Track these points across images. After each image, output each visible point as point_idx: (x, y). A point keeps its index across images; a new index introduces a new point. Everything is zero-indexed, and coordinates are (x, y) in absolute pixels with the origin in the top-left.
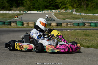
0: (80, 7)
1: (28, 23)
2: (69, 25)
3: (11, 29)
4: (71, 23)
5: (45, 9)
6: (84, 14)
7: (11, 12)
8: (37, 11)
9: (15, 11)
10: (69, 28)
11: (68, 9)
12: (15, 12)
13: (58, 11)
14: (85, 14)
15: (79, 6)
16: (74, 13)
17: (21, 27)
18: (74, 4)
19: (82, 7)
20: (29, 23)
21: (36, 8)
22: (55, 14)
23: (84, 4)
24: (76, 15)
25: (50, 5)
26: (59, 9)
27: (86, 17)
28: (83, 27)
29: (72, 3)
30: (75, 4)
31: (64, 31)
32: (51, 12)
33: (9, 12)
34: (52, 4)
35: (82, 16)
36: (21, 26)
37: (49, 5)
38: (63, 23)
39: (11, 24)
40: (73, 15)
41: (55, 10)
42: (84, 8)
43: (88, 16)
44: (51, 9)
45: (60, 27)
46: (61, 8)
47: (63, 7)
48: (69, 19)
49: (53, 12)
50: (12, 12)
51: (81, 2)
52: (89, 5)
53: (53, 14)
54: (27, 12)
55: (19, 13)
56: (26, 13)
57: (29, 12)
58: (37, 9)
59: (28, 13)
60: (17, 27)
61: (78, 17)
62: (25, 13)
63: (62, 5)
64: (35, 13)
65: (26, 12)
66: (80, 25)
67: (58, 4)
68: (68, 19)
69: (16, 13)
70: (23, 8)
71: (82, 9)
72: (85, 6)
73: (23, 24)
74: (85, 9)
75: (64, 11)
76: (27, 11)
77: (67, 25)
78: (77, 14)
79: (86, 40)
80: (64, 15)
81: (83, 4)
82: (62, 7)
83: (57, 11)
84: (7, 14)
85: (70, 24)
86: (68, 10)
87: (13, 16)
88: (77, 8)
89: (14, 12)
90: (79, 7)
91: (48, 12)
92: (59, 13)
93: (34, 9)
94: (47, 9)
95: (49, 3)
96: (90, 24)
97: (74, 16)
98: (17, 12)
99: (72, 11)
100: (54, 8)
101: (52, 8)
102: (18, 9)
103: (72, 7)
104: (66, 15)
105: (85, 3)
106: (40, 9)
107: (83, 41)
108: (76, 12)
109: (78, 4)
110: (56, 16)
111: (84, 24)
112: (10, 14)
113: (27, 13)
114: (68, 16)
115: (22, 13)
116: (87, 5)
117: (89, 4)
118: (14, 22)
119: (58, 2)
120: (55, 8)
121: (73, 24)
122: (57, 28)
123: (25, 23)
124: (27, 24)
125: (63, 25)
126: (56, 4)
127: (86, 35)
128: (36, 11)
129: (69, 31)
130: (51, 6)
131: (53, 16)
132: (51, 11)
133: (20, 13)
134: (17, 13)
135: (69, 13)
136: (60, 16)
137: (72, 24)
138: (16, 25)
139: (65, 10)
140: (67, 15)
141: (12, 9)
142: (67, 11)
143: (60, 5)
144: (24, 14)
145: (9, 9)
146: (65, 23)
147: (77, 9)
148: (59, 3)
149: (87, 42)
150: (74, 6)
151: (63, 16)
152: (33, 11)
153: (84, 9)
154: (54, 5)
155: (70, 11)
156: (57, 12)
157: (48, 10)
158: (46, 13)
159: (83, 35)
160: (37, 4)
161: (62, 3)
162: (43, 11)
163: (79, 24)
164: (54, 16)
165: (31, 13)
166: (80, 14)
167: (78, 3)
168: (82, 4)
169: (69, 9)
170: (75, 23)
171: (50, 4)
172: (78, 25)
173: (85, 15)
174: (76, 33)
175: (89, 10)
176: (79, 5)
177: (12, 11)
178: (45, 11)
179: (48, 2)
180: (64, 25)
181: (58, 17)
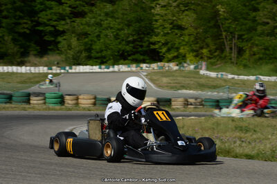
1: (77, 99)
2: (191, 104)
3: (32, 114)
4: (196, 99)
5: (122, 61)
6: (230, 76)
7: (23, 67)
8: (98, 67)
9: (35, 65)
10: (193, 113)
11: (185, 62)
12: (37, 68)
13: (158, 66)
14: (233, 76)
15: (216, 54)
16: (202, 72)
17: (60, 110)
18: (202, 48)
19: (226, 56)
20: (80, 97)
21: (96, 58)
22: (149, 74)
23: (231, 49)
24: (208, 77)
25: (134, 50)
26: (161, 61)
27: (238, 84)
29: (198, 45)
30: (206, 48)
31: (181, 118)
32: (139, 68)
33: (19, 68)
34: (142, 46)
35: (225, 81)
36: (58, 107)
37: (132, 51)
38: (173, 99)
39: (29, 100)
40: (201, 78)
41: (148, 65)
42: (231, 59)
43: (241, 80)
44: (138, 62)
46: (166, 60)
47: (172, 55)
48: (190, 89)
49: (144, 68)
50: (28, 68)
51: (223, 42)
52: (245, 51)
53: (145, 74)
54: (71, 69)
55: (45, 71)
56: (68, 73)
57: (75, 69)
58: (99, 61)
59: (73, 71)
60: (49, 109)
61: (215, 84)
62: (62, 71)
63: (169, 50)
64: (91, 71)
65: (67, 68)
66: (221, 104)
67: (157, 46)
68: (186, 89)
69: (37, 72)
70: (58, 58)
71: (226, 62)
72: (234, 55)
73: (61, 100)
74: (232, 63)
75: (173, 66)
76: (71, 66)
77: (186, 104)
78: (213, 74)
79: (243, 141)
80: (175, 78)
81: (228, 49)
82: (170, 56)
83: (156, 68)
84: (13, 73)
85: (195, 103)
86: (185, 65)
87: (30, 79)
88: (210, 58)
89: (33, 70)
90: (218, 55)
91: (129, 69)
92: (162, 73)
93: (91, 62)
94: (126, 61)
95: (132, 45)
97: (202, 81)
98: (41, 68)
99: (198, 69)
100: (146, 57)
101: (142, 57)
102: (45, 59)
103: (196, 56)
104: (180, 79)
105: (233, 45)
106: (105, 60)
107: (235, 142)
108: (208, 69)
109: (214, 47)
110: (152, 80)
112: (21, 73)
113: (70, 71)
114: (187, 81)
115: (54, 71)
116: (240, 51)
117: (244, 48)
118: (37, 95)
119: (159, 42)
120: (147, 58)
121: (202, 103)
123: (67, 97)
124: (74, 102)
125: (173, 103)
126: (152, 47)
127: (241, 130)
128: (94, 67)
129: (196, 119)
130: (137, 52)
132: (137, 67)
133: (50, 71)
134: (41, 72)
135: (190, 72)
136: (165, 80)
137: (199, 102)
138: (45, 103)
139: (177, 65)
140: (184, 77)
141: (26, 59)
142: (183, 67)
143: (164, 50)
144: (62, 75)
145: (19, 60)
146: (180, 99)
147: (212, 60)
148: (160, 44)
149: (244, 144)
150: (202, 53)
151: (171, 82)
152: (86, 65)
153: (230, 61)
154: (144, 49)
155: (192, 67)
156: (153, 69)
157: (128, 65)
158: (123, 72)
159: (234, 129)
160: (97, 47)
161: (170, 44)
162: (116, 66)
163: (218, 101)
164: (147, 81)
165: (81, 71)
166: (219, 76)
167: (215, 44)
168: (225, 48)
169: (188, 62)
170: (206, 100)
171: (134, 47)
172: (217, 104)
173: (233, 78)
174: (213, 124)
175: (245, 66)
176: (215, 52)
177: (26, 66)
178: (121, 66)
179: (128, 43)
180: (177, 104)
181: (158, 82)
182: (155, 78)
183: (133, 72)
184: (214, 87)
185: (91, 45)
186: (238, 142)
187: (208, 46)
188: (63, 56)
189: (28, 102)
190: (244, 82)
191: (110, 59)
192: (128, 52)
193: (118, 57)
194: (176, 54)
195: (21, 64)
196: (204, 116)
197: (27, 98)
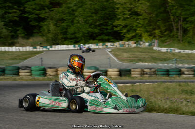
0: (170, 36)
1: (57, 71)
2: (147, 74)
3: (21, 83)
4: (150, 69)
5: (91, 41)
6: (177, 51)
7: (14, 47)
8: (72, 46)
9: (23, 45)
10: (148, 80)
11: (141, 41)
12: (24, 47)
13: (120, 44)
14: (180, 51)
15: (166, 34)
16: (155, 48)
17: (43, 80)
18: (154, 29)
19: (174, 35)
20: (59, 69)
21: (71, 39)
22: (113, 50)
23: (178, 29)
24: (160, 52)
25: (101, 32)
26: (122, 40)
27: (184, 57)
28: (178, 78)
29: (151, 27)
30: (157, 30)
31: (138, 84)
32: (105, 46)
33: (10, 48)
34: (107, 29)
35: (174, 54)
36: (41, 77)
37: (99, 32)
38: (132, 70)
39: (19, 72)
40: (154, 53)
41: (112, 44)
42: (178, 37)
43: (186, 54)
44: (104, 41)
45: (127, 77)
46: (126, 39)
47: (131, 35)
48: (146, 62)
49: (109, 46)
50: (17, 48)
51: (171, 24)
52: (189, 31)
53: (110, 50)
54: (51, 48)
55: (31, 50)
56: (49, 51)
57: (55, 48)
58: (73, 41)
59: (53, 49)
60: (35, 79)
61: (165, 58)
62: (45, 49)
63: (128, 31)
64: (67, 49)
65: (48, 47)
66: (170, 73)
67: (119, 29)
68: (143, 62)
69: (25, 50)
70: (41, 39)
71: (173, 40)
72: (180, 34)
73: (44, 72)
74: (179, 40)
75: (132, 44)
76: (51, 45)
77: (143, 73)
78: (164, 50)
79: (188, 102)
80: (133, 53)
81: (175, 30)
82: (129, 36)
83: (118, 46)
84: (5, 52)
85: (149, 72)
86: (142, 43)
87: (19, 56)
88: (161, 37)
89: (21, 49)
91: (97, 47)
92: (123, 49)
93: (67, 42)
94: (95, 41)
95: (99, 28)
96: (193, 71)
97: (155, 55)
98: (28, 47)
99: (152, 45)
100: (110, 37)
101: (107, 38)
102: (31, 40)
103: (150, 36)
104: (138, 54)
105: (179, 26)
106: (78, 40)
107: (182, 102)
108: (159, 46)
109: (164, 28)
110: (115, 55)
111: (180, 71)
112: (12, 52)
113: (51, 49)
114: (143, 55)
115: (38, 50)
116: (185, 31)
117: (188, 29)
118: (25, 68)
119: (120, 25)
120: (112, 38)
121: (155, 72)
122: (121, 79)
123: (49, 70)
124: (54, 73)
125: (132, 73)
126: (115, 29)
127: (187, 93)
128: (70, 46)
129: (150, 85)
130: (103, 34)
131: (109, 55)
132: (103, 45)
133: (35, 50)
134: (28, 50)
135: (145, 48)
136: (126, 55)
137: (153, 72)
138: (31, 75)
139: (135, 43)
140: (141, 52)
141: (15, 41)
142: (140, 44)
143: (124, 31)
144: (45, 52)
145: (10, 42)
146: (137, 70)
147: (163, 39)
148: (122, 27)
149: (189, 104)
150: (155, 33)
151: (131, 56)
152: (63, 44)
153: (177, 39)
154: (110, 31)
155: (147, 44)
156: (116, 46)
157: (97, 44)
159: (181, 92)
161: (129, 26)
162: (86, 45)
163: (168, 71)
164: (111, 56)
165: (60, 49)
166: (169, 51)
167: (165, 26)
168: (173, 29)
169: (144, 39)
170: (159, 70)
171: (101, 30)
172: (167, 73)
173: (180, 52)
174: (164, 88)
175: (189, 42)
176: (165, 32)
177: (16, 46)
178: (90, 44)
179: (96, 26)
180: (135, 73)
181: (120, 57)
182: (117, 53)
183: (100, 49)
184: (165, 60)
185: (67, 29)
186: (185, 103)
187: (159, 27)
188: (45, 38)
189: (18, 74)
190: (188, 55)
191: (82, 40)
192: (96, 33)
193: (88, 38)
194: (134, 34)
195: (12, 44)
196: (157, 82)
197: (17, 72)
